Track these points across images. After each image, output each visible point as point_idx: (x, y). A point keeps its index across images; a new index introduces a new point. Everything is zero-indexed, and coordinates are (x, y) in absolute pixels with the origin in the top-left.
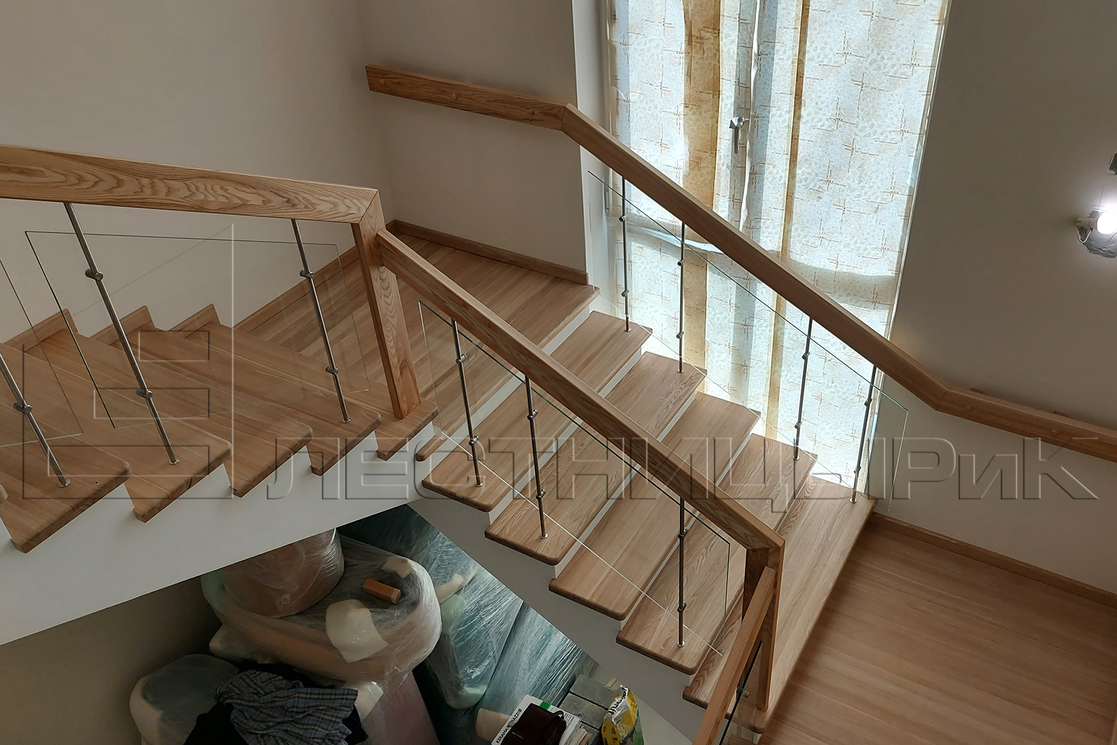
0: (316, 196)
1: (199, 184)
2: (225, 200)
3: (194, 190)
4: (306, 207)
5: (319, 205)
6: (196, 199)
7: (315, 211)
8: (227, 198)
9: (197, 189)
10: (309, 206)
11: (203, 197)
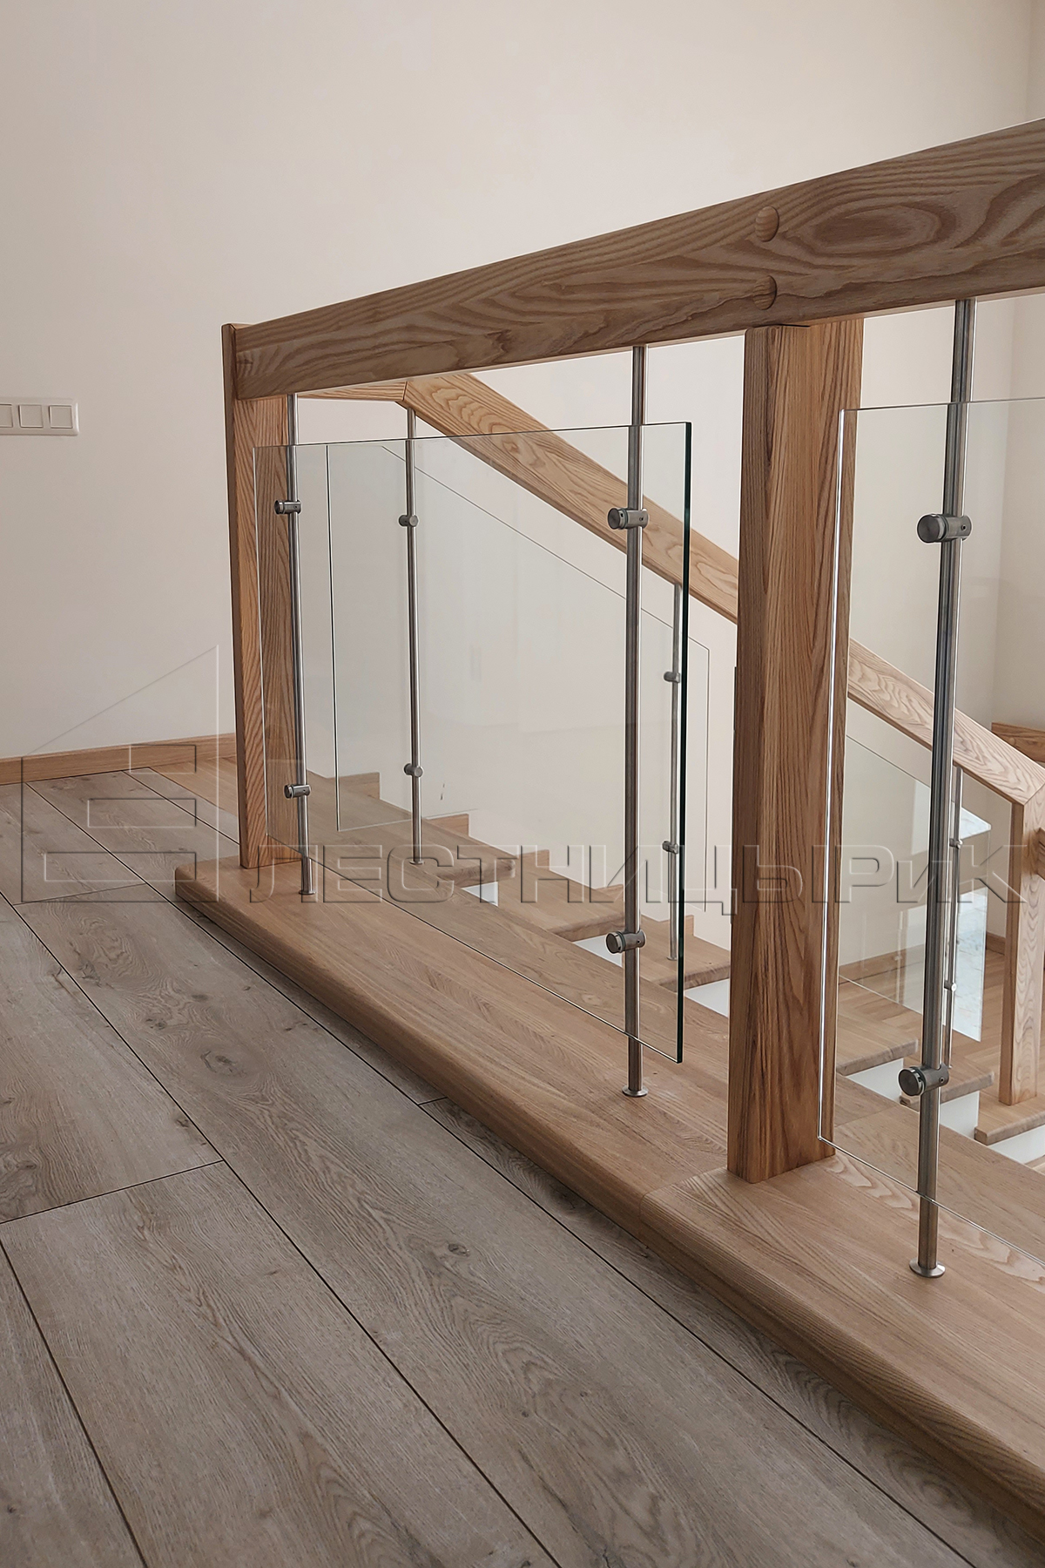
0: (991, 751)
1: (889, 683)
2: (906, 712)
3: (883, 687)
4: (977, 758)
5: (989, 761)
6: (882, 697)
7: (985, 767)
8: (909, 710)
9: (886, 688)
10: (981, 759)
11: (888, 698)
